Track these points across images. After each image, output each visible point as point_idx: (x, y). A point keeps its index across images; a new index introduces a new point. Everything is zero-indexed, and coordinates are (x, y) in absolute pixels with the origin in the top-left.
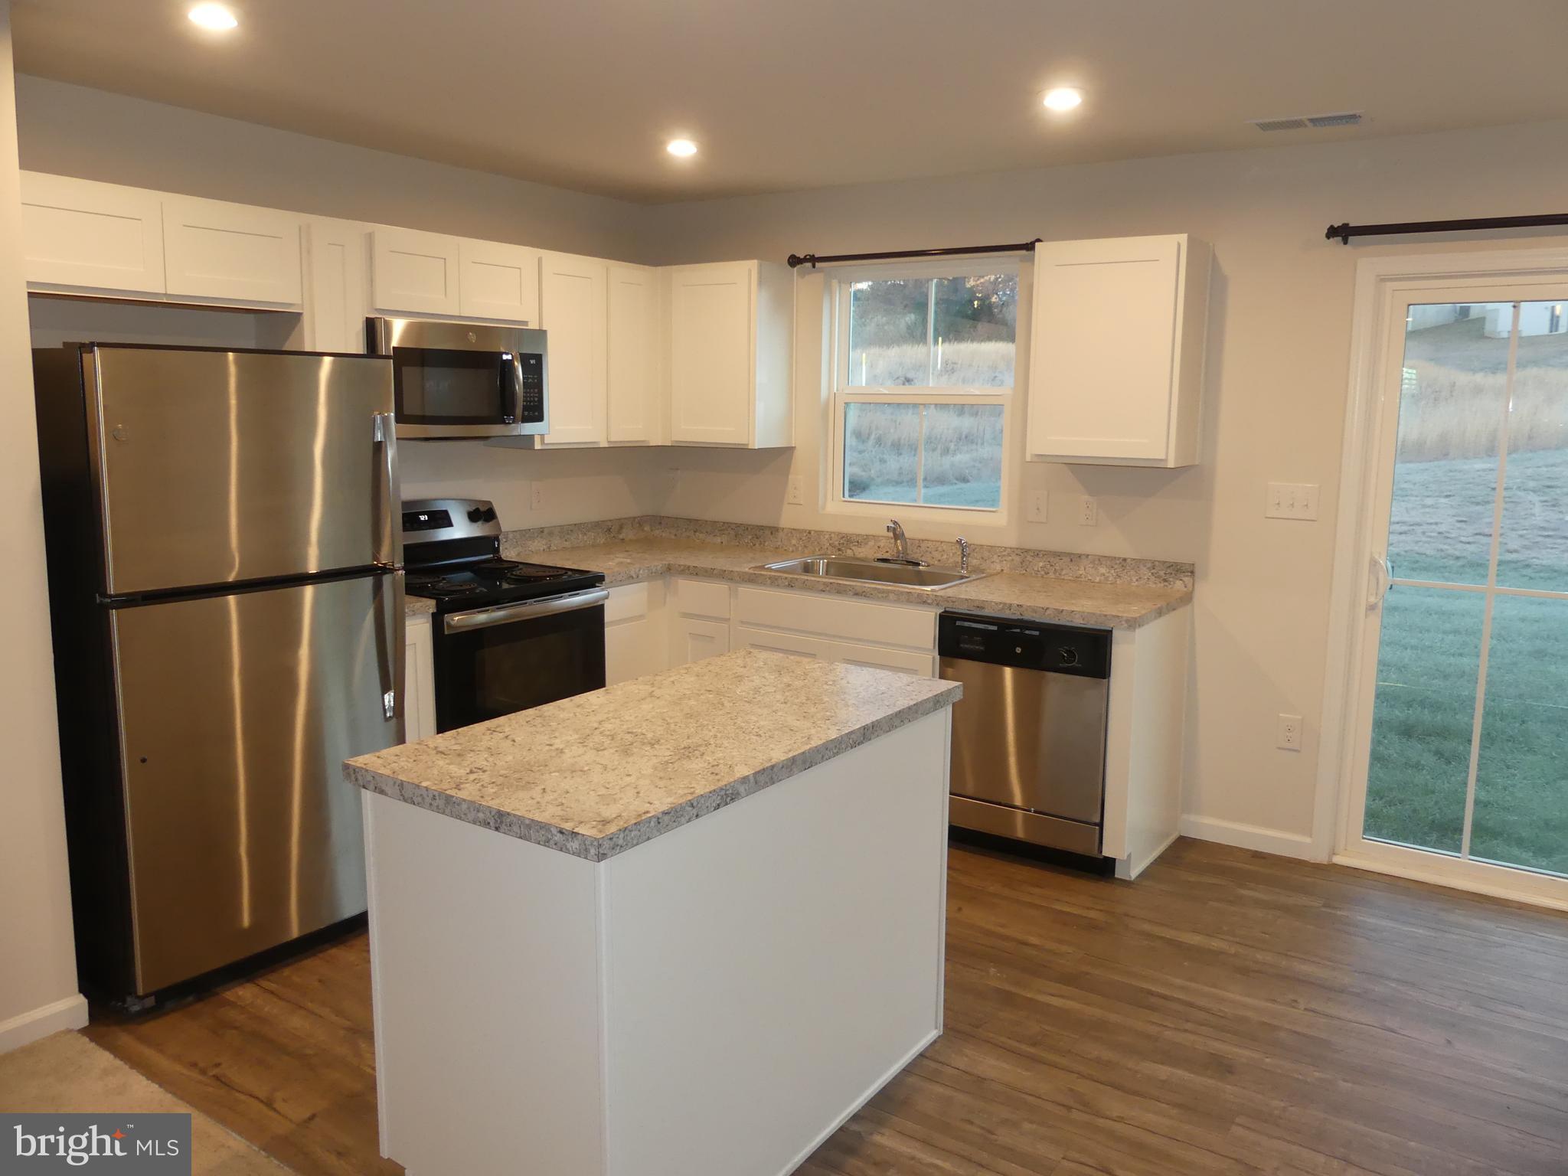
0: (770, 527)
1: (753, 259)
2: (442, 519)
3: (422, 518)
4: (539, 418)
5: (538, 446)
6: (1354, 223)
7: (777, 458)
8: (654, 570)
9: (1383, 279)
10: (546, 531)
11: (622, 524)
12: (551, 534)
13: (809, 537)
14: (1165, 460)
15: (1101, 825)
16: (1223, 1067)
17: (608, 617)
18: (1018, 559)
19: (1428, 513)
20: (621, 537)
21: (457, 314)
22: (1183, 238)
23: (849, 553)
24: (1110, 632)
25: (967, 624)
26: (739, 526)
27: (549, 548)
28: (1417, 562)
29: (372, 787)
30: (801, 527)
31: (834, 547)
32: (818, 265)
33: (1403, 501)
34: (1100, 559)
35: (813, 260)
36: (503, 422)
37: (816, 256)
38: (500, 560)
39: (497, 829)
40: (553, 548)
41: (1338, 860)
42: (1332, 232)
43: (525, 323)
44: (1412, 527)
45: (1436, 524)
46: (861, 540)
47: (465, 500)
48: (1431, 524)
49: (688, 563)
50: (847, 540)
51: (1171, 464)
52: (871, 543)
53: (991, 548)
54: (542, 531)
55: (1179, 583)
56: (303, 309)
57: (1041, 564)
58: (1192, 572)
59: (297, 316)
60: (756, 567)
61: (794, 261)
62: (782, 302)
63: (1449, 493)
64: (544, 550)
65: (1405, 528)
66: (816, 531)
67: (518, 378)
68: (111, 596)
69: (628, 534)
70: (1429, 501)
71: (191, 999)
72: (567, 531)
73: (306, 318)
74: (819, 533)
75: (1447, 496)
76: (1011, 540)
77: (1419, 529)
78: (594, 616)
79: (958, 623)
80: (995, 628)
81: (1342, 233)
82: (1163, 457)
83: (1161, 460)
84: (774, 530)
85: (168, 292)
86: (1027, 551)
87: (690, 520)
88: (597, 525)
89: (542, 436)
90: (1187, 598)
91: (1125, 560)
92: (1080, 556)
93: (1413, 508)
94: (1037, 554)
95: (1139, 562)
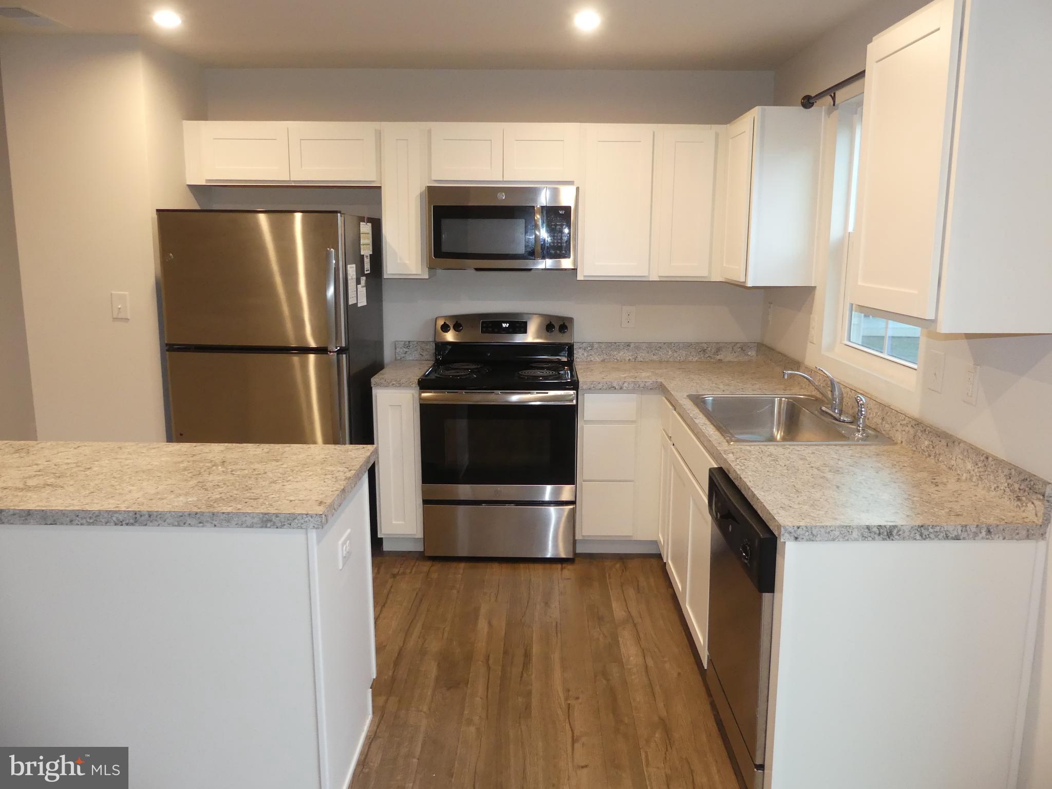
2: (521, 327)
3: (504, 325)
8: (641, 386)
10: (632, 345)
11: (719, 348)
18: (912, 432)
20: (718, 357)
40: (640, 359)
47: (540, 314)
56: (381, 184)
57: (926, 443)
59: (376, 188)
61: (806, 102)
64: (629, 360)
69: (727, 356)
76: (915, 409)
84: (796, 364)
85: (291, 180)
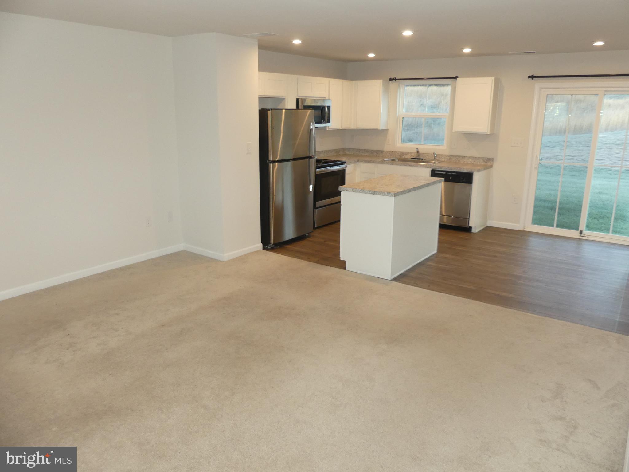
0: (381, 151)
1: (381, 79)
5: (327, 129)
6: (535, 75)
7: (384, 132)
8: (355, 161)
9: (541, 88)
13: (392, 153)
14: (487, 132)
15: (469, 219)
16: (495, 256)
17: (347, 172)
18: (449, 158)
19: (580, 152)
21: (313, 96)
22: (493, 78)
23: (403, 157)
24: (473, 173)
25: (437, 172)
26: (372, 150)
28: (573, 169)
30: (390, 150)
31: (399, 155)
32: (397, 80)
33: (572, 148)
34: (470, 158)
35: (395, 79)
36: (322, 123)
37: (396, 78)
38: (318, 158)
39: (374, 194)
41: (526, 230)
42: (529, 77)
43: (326, 98)
44: (573, 157)
45: (582, 156)
46: (407, 154)
48: (580, 156)
49: (363, 159)
50: (403, 154)
51: (489, 133)
52: (410, 154)
53: (442, 155)
54: (323, 151)
55: (489, 163)
56: (286, 97)
57: (455, 159)
58: (493, 160)
59: (284, 99)
60: (382, 160)
61: (391, 79)
62: (386, 90)
63: (588, 145)
65: (571, 158)
66: (394, 152)
67: (326, 111)
68: (270, 161)
70: (580, 148)
73: (286, 99)
74: (395, 152)
75: (588, 146)
76: (447, 153)
77: (575, 158)
78: (343, 172)
79: (436, 172)
80: (445, 173)
81: (532, 77)
82: (487, 131)
83: (486, 132)
84: (382, 151)
86: (451, 156)
87: (357, 149)
88: (334, 150)
89: (329, 127)
90: (491, 166)
91: (476, 157)
92: (465, 156)
93: (575, 151)
94: (454, 156)
95: (479, 158)
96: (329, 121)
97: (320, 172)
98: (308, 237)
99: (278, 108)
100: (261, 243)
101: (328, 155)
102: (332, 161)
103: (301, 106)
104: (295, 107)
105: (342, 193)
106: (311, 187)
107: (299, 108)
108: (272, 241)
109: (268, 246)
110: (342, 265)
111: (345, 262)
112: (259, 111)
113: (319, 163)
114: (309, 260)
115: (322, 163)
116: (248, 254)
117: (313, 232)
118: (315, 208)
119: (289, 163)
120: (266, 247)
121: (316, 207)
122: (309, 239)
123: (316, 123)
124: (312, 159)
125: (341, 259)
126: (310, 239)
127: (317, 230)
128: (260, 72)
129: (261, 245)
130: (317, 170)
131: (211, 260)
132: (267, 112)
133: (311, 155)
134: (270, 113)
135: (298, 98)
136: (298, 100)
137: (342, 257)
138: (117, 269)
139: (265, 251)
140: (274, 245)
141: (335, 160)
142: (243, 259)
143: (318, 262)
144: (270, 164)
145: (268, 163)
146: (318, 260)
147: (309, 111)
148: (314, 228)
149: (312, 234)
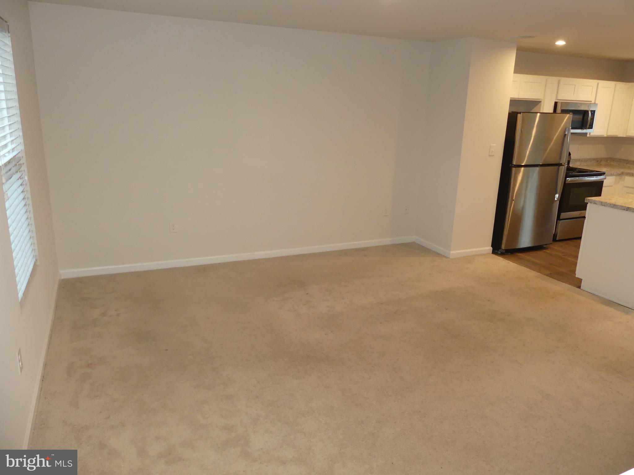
4: (592, 128)
5: (588, 136)
12: (582, 161)
17: (605, 184)
21: (576, 100)
27: (581, 165)
29: (593, 203)
36: (582, 129)
38: (569, 167)
43: (591, 101)
49: (629, 172)
54: (580, 159)
56: (542, 100)
59: (540, 102)
67: (589, 116)
68: (514, 165)
71: (510, 254)
72: (586, 160)
73: (542, 102)
78: (600, 183)
85: (518, 98)
88: (594, 159)
89: (590, 133)
96: (591, 127)
97: (570, 181)
98: (546, 249)
99: (531, 112)
100: (491, 246)
101: (585, 164)
102: (589, 171)
103: (559, 110)
104: (551, 111)
105: (588, 205)
106: (557, 196)
107: (557, 112)
108: (503, 247)
109: (498, 250)
110: (577, 283)
111: (580, 280)
112: (509, 113)
113: (572, 172)
114: (539, 271)
115: (576, 172)
116: (476, 255)
117: (551, 244)
118: (559, 219)
119: (537, 169)
120: (496, 251)
121: (561, 218)
122: (545, 250)
123: (572, 128)
124: (562, 166)
125: (577, 276)
126: (548, 252)
127: (557, 243)
128: (515, 74)
129: (491, 248)
130: (567, 179)
131: (438, 255)
132: (517, 115)
133: (561, 163)
134: (520, 116)
135: (557, 101)
136: (556, 104)
137: (578, 275)
138: (353, 249)
139: (494, 255)
140: (504, 251)
141: (593, 170)
142: (469, 259)
143: (550, 275)
144: (513, 168)
145: (511, 167)
146: (550, 274)
147: (568, 116)
148: (555, 240)
149: (552, 246)
